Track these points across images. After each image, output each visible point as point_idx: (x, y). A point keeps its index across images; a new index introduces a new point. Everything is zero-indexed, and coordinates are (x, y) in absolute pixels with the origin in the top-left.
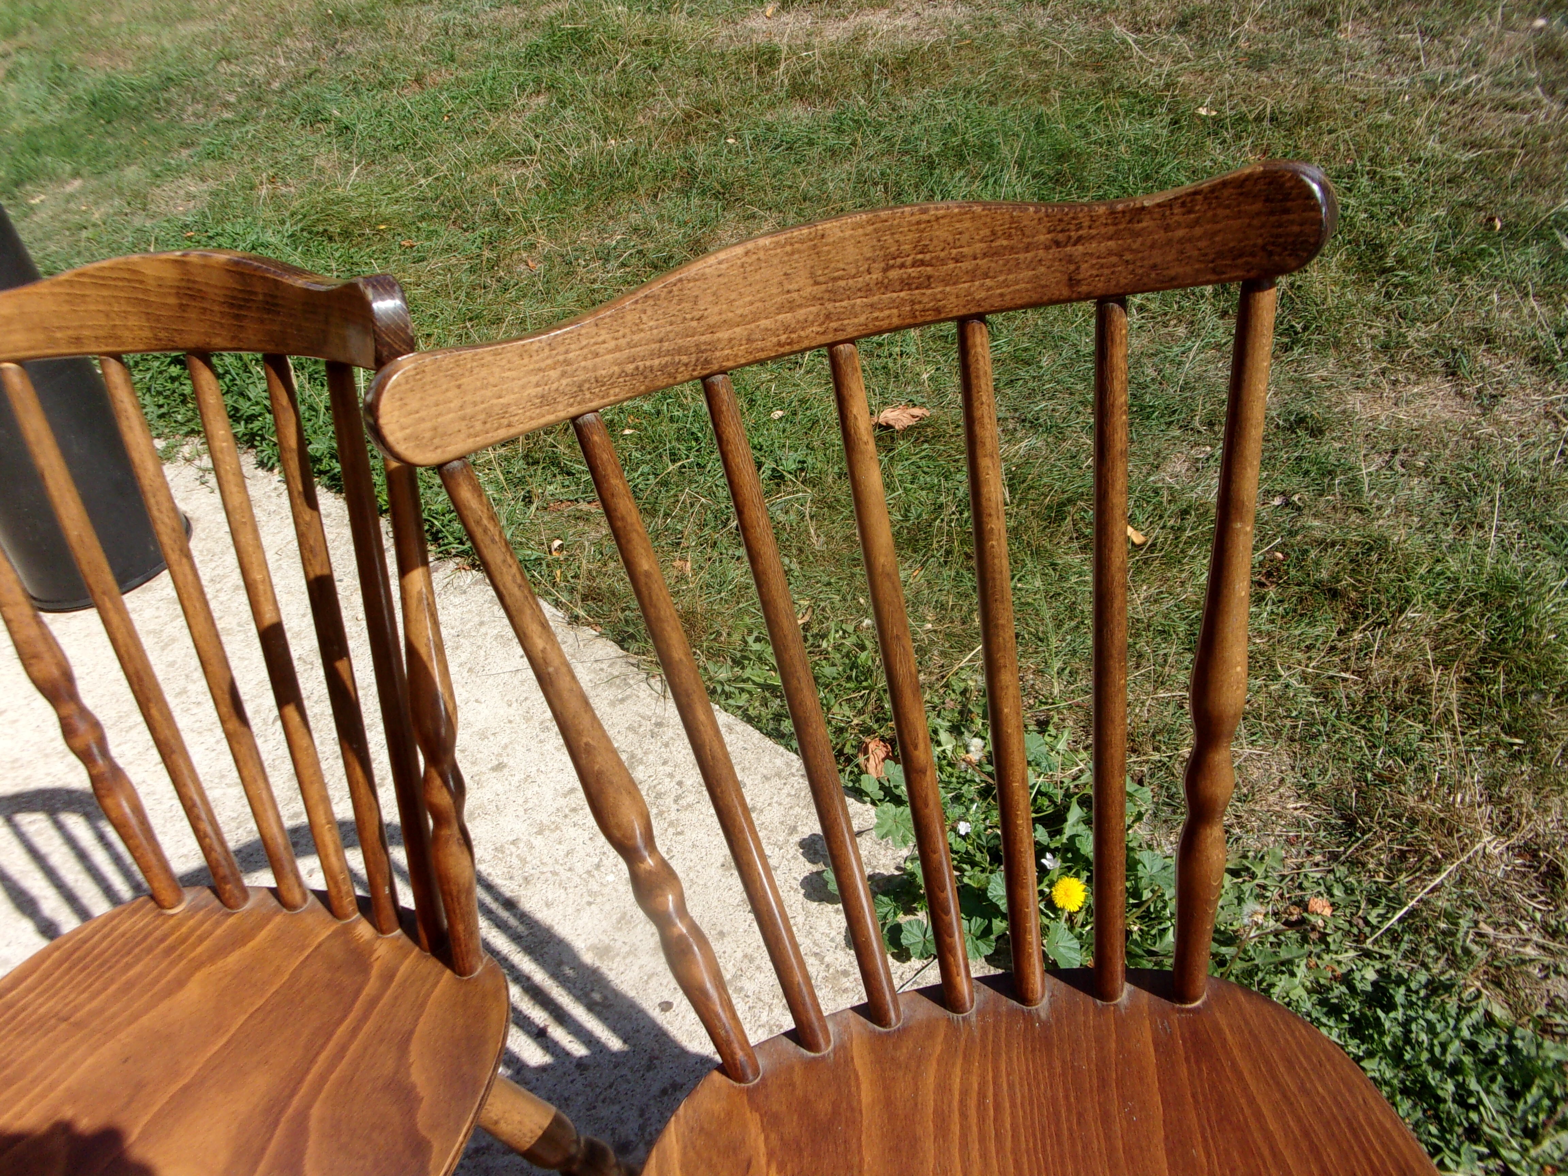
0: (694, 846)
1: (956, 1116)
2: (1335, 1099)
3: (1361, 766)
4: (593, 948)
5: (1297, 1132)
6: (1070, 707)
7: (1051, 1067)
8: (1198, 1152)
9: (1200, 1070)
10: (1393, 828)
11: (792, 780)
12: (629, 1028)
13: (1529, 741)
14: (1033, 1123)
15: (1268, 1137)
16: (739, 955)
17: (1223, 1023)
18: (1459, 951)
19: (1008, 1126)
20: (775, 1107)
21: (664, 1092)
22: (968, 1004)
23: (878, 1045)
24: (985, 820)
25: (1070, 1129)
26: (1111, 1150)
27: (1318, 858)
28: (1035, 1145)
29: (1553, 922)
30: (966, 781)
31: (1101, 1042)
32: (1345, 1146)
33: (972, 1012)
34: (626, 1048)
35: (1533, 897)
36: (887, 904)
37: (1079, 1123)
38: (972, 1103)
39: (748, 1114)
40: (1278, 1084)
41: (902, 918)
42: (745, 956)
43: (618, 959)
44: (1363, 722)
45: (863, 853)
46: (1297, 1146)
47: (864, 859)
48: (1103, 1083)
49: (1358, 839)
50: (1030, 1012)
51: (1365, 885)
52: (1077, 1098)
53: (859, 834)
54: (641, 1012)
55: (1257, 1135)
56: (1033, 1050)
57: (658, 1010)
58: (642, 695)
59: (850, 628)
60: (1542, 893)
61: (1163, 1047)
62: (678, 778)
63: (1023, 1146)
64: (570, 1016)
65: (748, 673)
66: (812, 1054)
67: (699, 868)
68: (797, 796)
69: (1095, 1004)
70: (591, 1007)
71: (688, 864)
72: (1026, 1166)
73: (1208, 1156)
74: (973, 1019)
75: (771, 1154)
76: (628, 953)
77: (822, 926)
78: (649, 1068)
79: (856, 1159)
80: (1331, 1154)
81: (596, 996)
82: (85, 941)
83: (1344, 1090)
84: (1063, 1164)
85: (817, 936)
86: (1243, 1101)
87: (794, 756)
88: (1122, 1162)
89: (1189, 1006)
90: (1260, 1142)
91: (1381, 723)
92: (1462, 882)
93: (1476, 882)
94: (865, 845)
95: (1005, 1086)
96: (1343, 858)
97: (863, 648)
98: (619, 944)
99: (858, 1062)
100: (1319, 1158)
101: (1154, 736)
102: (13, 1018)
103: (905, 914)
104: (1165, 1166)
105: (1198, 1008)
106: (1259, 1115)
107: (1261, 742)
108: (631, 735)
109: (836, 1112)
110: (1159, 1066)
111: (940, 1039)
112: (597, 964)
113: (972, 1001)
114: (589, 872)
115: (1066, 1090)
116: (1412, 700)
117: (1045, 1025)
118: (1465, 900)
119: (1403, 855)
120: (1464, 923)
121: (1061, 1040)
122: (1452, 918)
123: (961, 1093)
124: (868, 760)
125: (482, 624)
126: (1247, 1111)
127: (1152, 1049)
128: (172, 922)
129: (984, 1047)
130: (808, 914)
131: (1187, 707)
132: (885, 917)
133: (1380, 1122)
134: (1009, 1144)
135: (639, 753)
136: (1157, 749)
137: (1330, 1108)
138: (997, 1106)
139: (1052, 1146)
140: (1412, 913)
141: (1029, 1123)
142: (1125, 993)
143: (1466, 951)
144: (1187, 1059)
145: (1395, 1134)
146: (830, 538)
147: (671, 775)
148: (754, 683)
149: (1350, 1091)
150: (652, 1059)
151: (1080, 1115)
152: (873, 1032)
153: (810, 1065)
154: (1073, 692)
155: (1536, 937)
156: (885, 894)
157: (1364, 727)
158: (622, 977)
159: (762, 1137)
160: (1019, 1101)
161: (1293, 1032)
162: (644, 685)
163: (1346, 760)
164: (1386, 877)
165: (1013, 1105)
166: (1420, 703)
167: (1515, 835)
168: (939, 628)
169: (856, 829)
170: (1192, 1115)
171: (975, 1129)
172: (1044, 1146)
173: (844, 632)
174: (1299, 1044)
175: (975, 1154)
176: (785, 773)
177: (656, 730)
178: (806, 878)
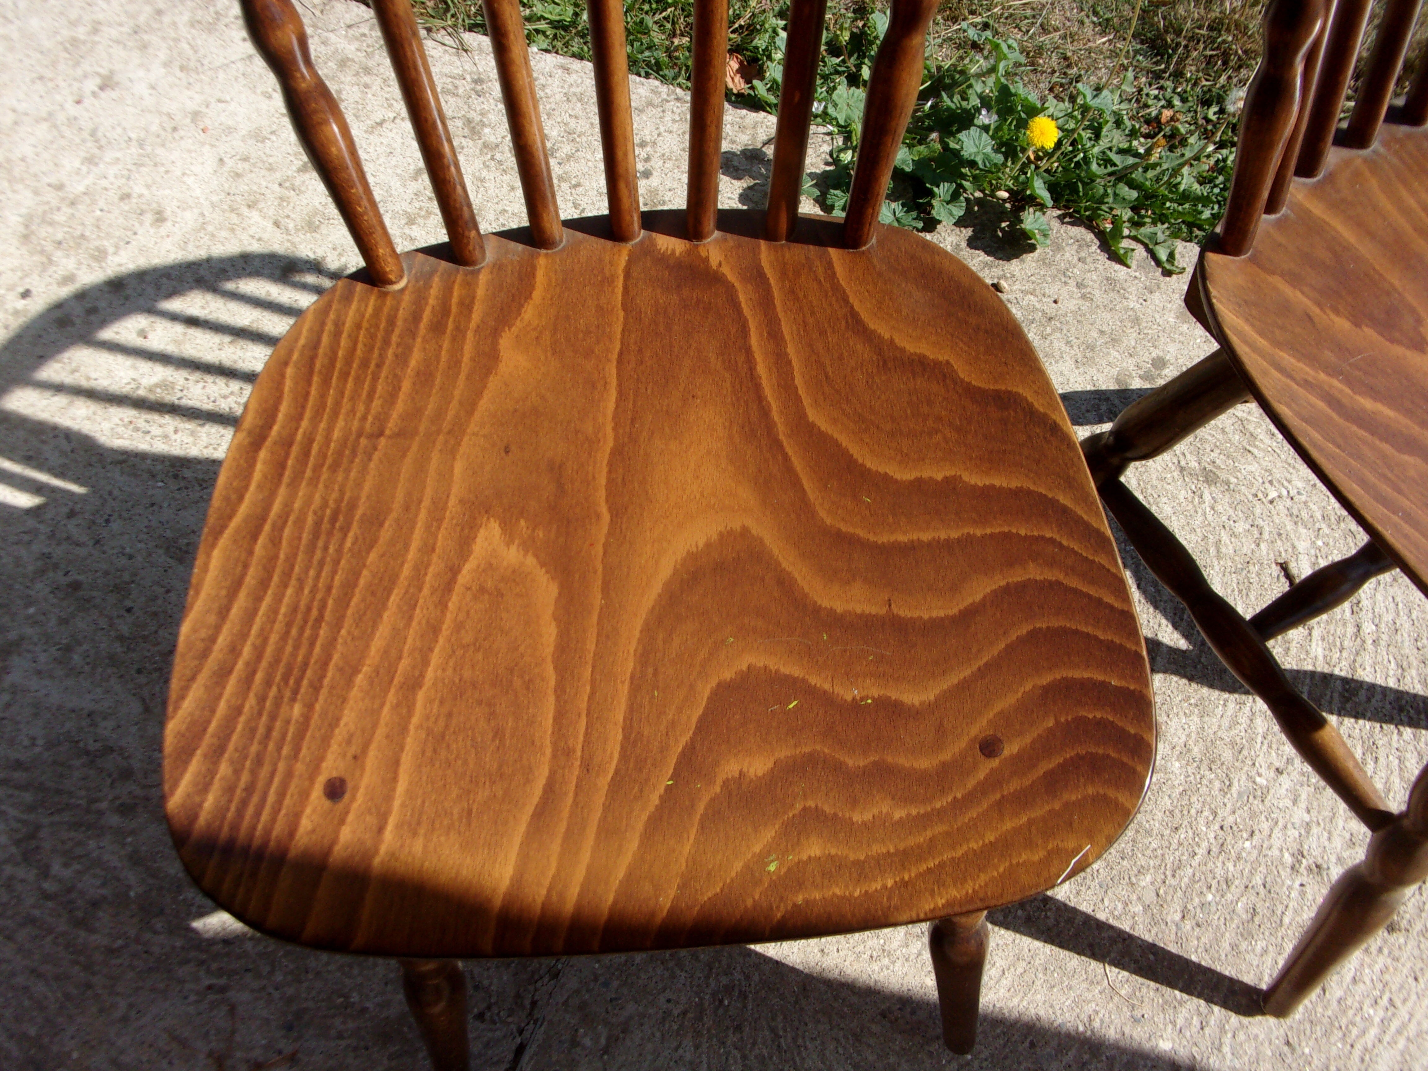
36: (841, 198)
65: (537, 11)
68: (684, 120)
82: (314, 345)
102: (306, 453)
125: (159, 12)
128: (407, 297)
148: (550, 21)
156: (836, 187)
176: (657, 101)
177: (479, 88)
178: (741, 195)
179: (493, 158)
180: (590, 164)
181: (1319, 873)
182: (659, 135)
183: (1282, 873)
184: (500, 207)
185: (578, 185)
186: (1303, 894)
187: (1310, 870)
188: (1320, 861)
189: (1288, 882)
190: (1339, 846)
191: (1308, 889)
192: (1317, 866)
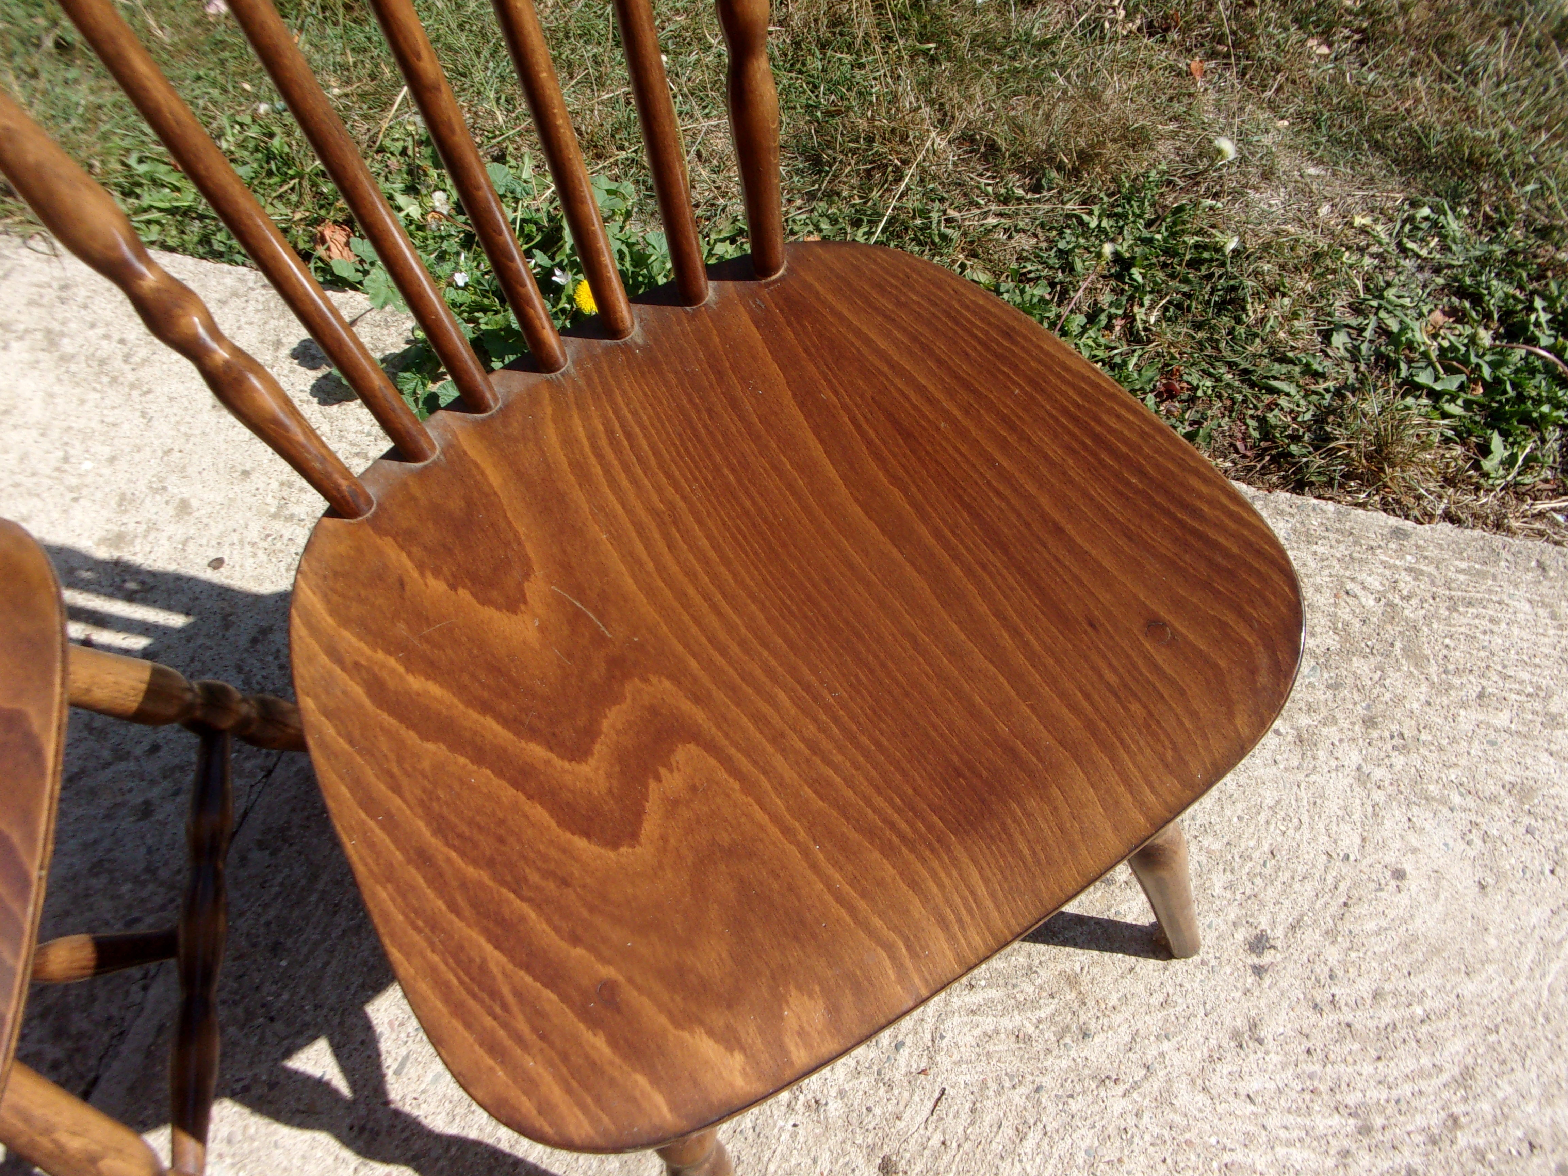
0: (171, 399)
1: (593, 460)
2: (930, 300)
3: (810, 109)
4: (103, 541)
5: (905, 340)
6: (520, 135)
7: (666, 383)
8: (827, 395)
9: (804, 327)
10: (854, 152)
11: (253, 294)
12: (185, 599)
13: (940, 42)
14: (668, 434)
15: (882, 355)
16: (275, 485)
17: (810, 279)
18: (937, 240)
19: (646, 447)
20: (405, 524)
21: (254, 641)
22: (562, 360)
23: (484, 432)
24: (478, 267)
25: (705, 426)
26: (749, 426)
27: (799, 202)
28: (678, 453)
29: (1003, 191)
30: (442, 238)
31: (704, 342)
32: (951, 334)
33: (568, 366)
34: (191, 619)
35: (981, 175)
36: (410, 381)
37: (711, 418)
38: (604, 442)
39: (379, 541)
40: (876, 309)
41: (432, 387)
42: (282, 484)
43: (138, 541)
44: (798, 66)
45: (365, 340)
46: (911, 353)
47: (368, 346)
48: (720, 375)
49: (827, 173)
50: (625, 344)
51: (846, 211)
52: (700, 398)
53: (353, 322)
54: (192, 581)
55: (873, 358)
56: (643, 374)
57: (209, 570)
58: (26, 262)
59: (247, 120)
60: (987, 170)
61: (763, 322)
62: (116, 336)
63: (667, 456)
64: (111, 616)
65: (146, 201)
66: (420, 465)
67: (188, 419)
68: (267, 309)
69: (687, 313)
70: (130, 598)
71: (173, 419)
72: (677, 473)
73: (836, 393)
74: (573, 370)
75: (421, 567)
76: (148, 531)
77: (352, 425)
78: (227, 626)
79: (511, 536)
80: (941, 347)
81: (132, 585)
83: (934, 290)
84: (710, 457)
85: (351, 436)
86: (851, 336)
87: (244, 270)
88: (763, 432)
89: (774, 277)
90: (877, 363)
91: (815, 64)
92: (922, 180)
93: (934, 178)
94: (364, 333)
95: (629, 416)
96: (820, 194)
97: (271, 135)
98: (132, 526)
99: (472, 453)
100: (931, 354)
101: (613, 136)
103: (434, 381)
104: (802, 418)
105: (782, 279)
106: (868, 341)
107: (715, 113)
108: (36, 311)
109: (470, 503)
110: (765, 340)
111: (547, 400)
112: (116, 554)
113: (564, 354)
114: (58, 469)
115: (688, 395)
116: (834, 34)
117: (645, 349)
118: (930, 196)
119: (869, 173)
120: (935, 215)
121: (666, 356)
122: (924, 213)
123: (589, 439)
124: (328, 249)
126: (858, 343)
127: (754, 329)
129: (594, 392)
130: (331, 420)
131: (633, 101)
132: (415, 392)
133: (973, 302)
134: (653, 462)
135: (56, 326)
136: (621, 148)
137: (926, 309)
138: (629, 435)
139: (695, 447)
140: (892, 221)
141: (664, 436)
142: (711, 291)
143: (944, 237)
144: (789, 323)
145: (989, 306)
146: (176, 27)
147: (107, 337)
148: (160, 210)
149: (940, 288)
150: (225, 618)
151: (709, 411)
152: (476, 422)
153: (422, 475)
154: (517, 118)
155: (993, 207)
156: (405, 370)
157: (800, 72)
158: (153, 556)
159: (404, 555)
160: (647, 423)
161: (875, 261)
162: (25, 251)
163: (794, 108)
164: (861, 198)
165: (643, 428)
166: (841, 34)
167: (954, 127)
168: (348, 90)
169: (348, 320)
170: (811, 368)
171: (616, 463)
172: (687, 450)
173: (241, 125)
174: (884, 269)
175: (624, 482)
176: (242, 290)
177: (64, 294)
178: (313, 386)
179: (67, 372)
180: (165, 367)
181: (817, 1110)
182: (239, 328)
183: (775, 1112)
184: (65, 424)
185: (149, 391)
186: (794, 1136)
187: (808, 1106)
188: (819, 1096)
189: (781, 1123)
190: (842, 1077)
191: (801, 1130)
192: (817, 1102)
